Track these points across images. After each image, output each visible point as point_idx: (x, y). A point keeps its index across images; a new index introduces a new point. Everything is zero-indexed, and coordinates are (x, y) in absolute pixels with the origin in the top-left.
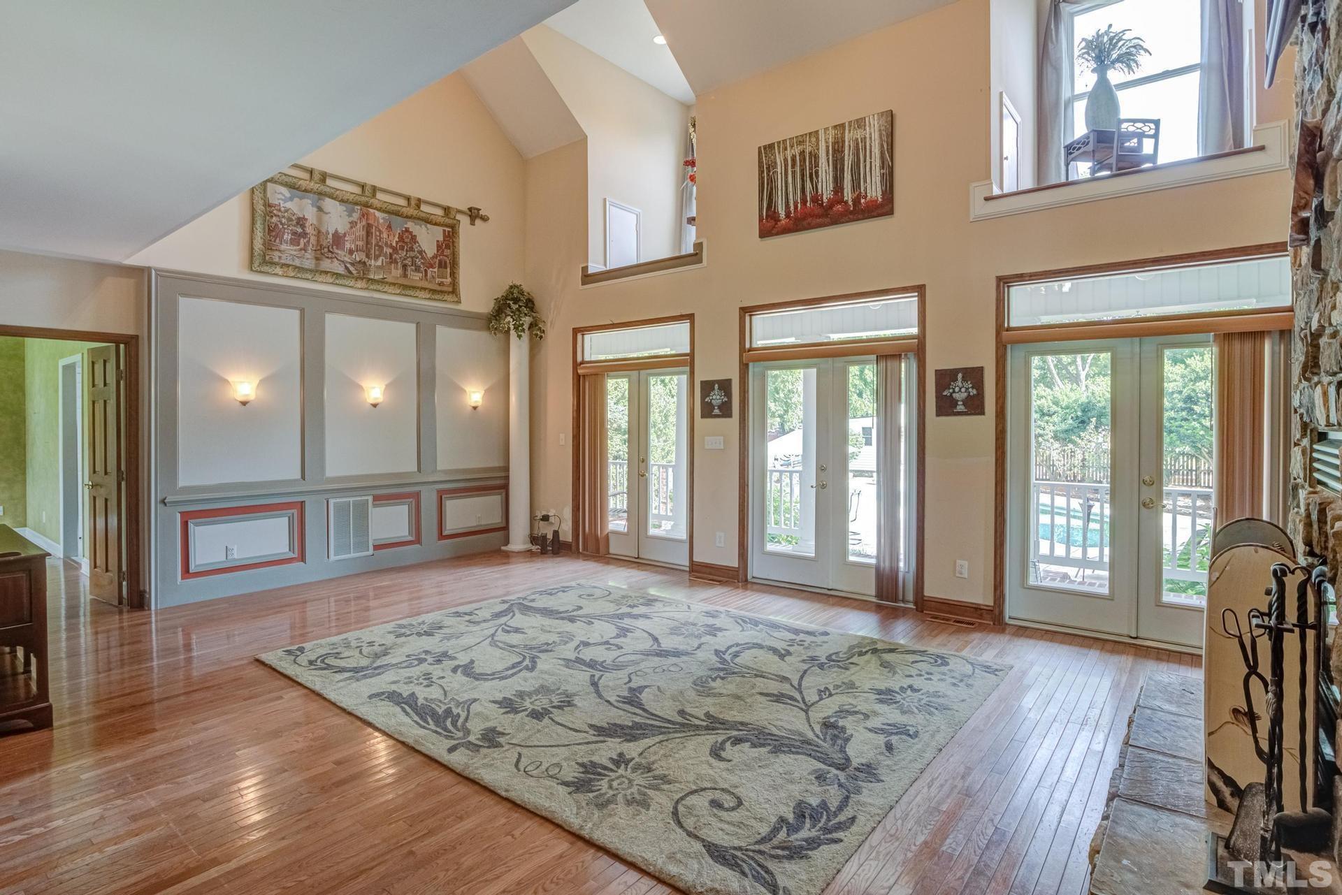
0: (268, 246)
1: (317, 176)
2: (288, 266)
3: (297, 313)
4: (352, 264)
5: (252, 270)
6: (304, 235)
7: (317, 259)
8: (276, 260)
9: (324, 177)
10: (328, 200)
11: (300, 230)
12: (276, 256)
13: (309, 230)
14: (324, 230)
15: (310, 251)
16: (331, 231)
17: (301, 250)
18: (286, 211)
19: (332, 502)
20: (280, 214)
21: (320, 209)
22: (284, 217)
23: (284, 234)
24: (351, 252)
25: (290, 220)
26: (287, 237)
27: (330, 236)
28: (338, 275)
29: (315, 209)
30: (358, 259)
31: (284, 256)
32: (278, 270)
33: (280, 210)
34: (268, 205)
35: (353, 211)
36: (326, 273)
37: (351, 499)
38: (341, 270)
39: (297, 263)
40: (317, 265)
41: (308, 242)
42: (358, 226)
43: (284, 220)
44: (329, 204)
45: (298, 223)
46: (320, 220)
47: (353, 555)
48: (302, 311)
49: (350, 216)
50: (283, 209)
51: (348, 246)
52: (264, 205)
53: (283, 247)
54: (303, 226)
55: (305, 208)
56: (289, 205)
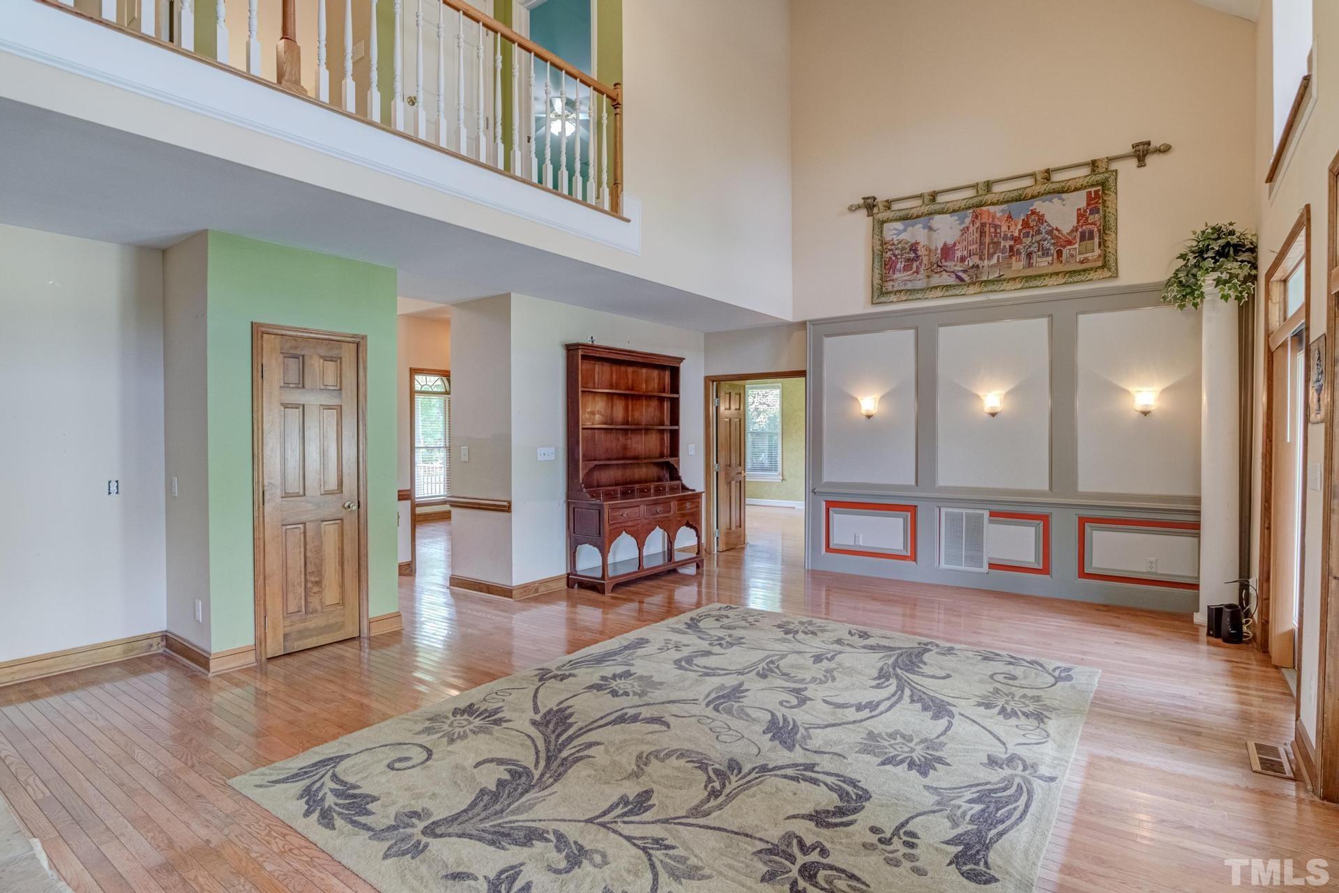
0: (884, 279)
1: (927, 199)
2: (900, 291)
3: (912, 332)
4: (965, 271)
5: (872, 304)
6: (918, 257)
7: (928, 277)
8: (890, 289)
9: (933, 196)
10: (937, 217)
11: (912, 255)
12: (889, 286)
13: (922, 252)
14: (933, 248)
15: (922, 271)
16: (940, 245)
17: (914, 273)
18: (900, 243)
19: (943, 510)
20: (893, 247)
21: (930, 229)
22: (896, 249)
23: (896, 264)
24: (963, 259)
25: (903, 249)
26: (900, 266)
27: (939, 251)
28: (948, 287)
29: (926, 231)
30: (971, 265)
31: (896, 284)
32: (893, 298)
33: (893, 244)
34: (883, 243)
35: (966, 217)
36: (936, 288)
37: (964, 511)
38: (951, 280)
39: (909, 286)
40: (928, 283)
41: (921, 264)
42: (971, 230)
43: (897, 252)
44: (938, 221)
45: (910, 249)
46: (929, 239)
47: (963, 568)
48: (917, 329)
49: (962, 222)
50: (896, 242)
51: (958, 254)
52: (882, 245)
53: (897, 275)
54: (915, 251)
55: (916, 233)
56: (902, 236)
